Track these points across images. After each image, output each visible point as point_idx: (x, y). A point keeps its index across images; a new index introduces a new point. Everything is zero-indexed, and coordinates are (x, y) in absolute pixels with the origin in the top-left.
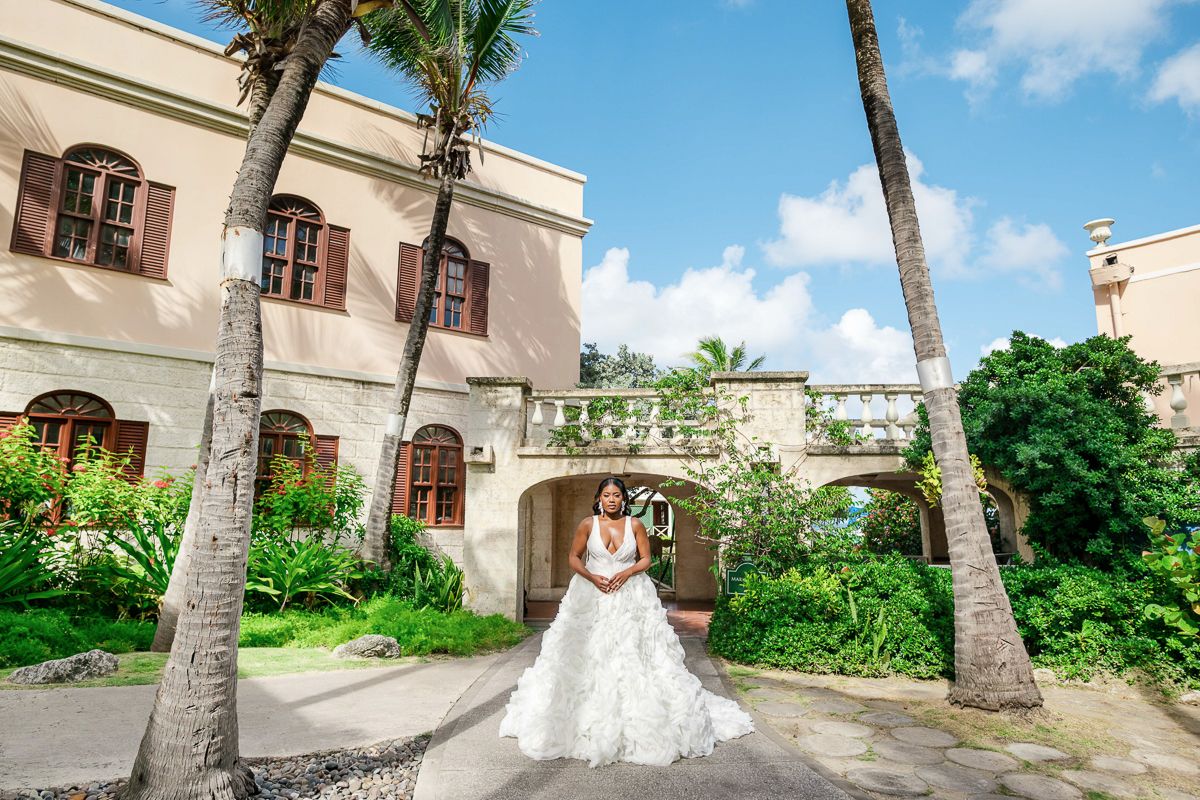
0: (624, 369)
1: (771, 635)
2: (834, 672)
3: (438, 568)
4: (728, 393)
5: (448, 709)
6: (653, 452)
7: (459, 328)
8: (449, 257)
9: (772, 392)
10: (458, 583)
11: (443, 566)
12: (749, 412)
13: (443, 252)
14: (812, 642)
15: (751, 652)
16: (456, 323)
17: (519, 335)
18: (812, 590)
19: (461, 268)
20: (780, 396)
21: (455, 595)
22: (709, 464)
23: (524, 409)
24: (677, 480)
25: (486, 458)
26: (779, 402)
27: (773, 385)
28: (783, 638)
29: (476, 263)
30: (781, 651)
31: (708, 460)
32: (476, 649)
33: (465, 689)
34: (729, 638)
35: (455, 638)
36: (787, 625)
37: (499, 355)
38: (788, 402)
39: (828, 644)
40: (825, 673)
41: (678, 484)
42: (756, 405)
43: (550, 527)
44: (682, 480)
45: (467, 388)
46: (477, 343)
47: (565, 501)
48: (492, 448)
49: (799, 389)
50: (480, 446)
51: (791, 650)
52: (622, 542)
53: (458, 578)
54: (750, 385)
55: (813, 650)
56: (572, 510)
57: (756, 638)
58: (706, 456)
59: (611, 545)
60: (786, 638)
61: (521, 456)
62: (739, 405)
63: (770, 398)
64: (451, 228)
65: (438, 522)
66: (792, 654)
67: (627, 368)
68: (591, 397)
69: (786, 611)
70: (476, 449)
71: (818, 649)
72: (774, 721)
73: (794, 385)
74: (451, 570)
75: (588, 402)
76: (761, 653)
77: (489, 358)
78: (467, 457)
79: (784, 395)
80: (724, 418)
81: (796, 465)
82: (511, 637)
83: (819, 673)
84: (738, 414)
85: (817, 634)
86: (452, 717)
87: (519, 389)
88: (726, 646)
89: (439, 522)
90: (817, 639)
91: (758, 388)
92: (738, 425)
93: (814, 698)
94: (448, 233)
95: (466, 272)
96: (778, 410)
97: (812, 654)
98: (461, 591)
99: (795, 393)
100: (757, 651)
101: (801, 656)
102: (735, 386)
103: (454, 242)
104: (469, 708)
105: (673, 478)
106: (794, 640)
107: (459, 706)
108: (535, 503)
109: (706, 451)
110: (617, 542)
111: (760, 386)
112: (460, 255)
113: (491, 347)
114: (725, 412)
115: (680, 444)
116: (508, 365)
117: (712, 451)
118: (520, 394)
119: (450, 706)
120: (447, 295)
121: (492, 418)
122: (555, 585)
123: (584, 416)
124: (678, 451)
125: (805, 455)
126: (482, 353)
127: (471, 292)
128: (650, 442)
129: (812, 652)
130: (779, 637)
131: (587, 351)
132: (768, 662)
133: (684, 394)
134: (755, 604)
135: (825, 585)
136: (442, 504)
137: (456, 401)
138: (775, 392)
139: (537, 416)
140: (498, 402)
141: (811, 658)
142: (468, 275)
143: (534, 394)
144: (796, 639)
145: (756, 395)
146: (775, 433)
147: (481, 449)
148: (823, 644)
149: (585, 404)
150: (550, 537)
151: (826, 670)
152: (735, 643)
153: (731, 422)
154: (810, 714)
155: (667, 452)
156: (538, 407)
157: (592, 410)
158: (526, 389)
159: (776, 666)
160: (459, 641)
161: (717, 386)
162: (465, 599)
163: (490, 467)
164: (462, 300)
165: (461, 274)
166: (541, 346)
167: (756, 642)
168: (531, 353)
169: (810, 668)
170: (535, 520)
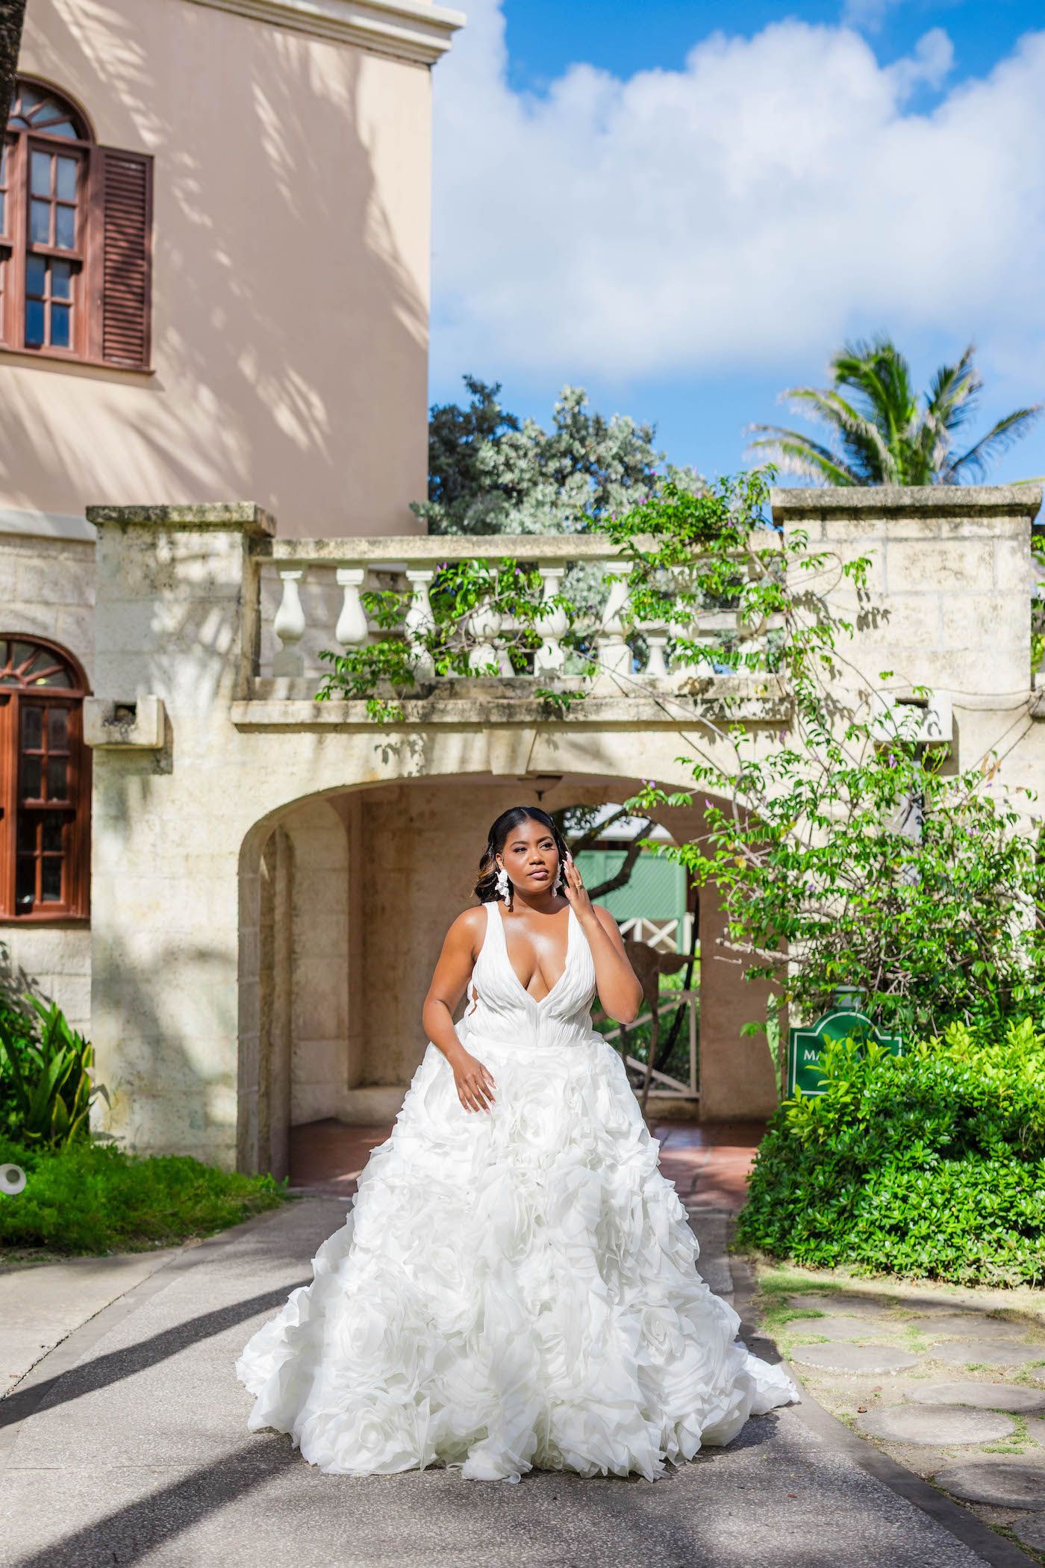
0: (567, 462)
1: (877, 1193)
2: (1029, 1282)
3: (23, 1035)
4: (813, 549)
5: (34, 1360)
6: (606, 715)
7: (68, 352)
8: (30, 139)
9: (939, 546)
10: (77, 1072)
11: (40, 1027)
12: (875, 602)
13: (12, 125)
14: (979, 1209)
15: (828, 1236)
16: (60, 334)
17: (247, 367)
18: (994, 1078)
19: (70, 170)
20: (961, 556)
21: (70, 1106)
22: (761, 748)
23: (249, 594)
24: (670, 789)
25: (145, 732)
26: (959, 574)
27: (944, 525)
28: (905, 1199)
29: (115, 156)
30: (900, 1231)
31: (762, 735)
32: (117, 1238)
33: (79, 1319)
34: (778, 1203)
35: (61, 1209)
36: (921, 1168)
37: (187, 429)
38: (983, 572)
39: (1020, 1214)
40: (1006, 1285)
41: (672, 800)
42: (897, 582)
43: (344, 919)
44: (683, 790)
45: (91, 531)
46: (127, 396)
47: (387, 846)
48: (162, 704)
49: (1014, 537)
50: (126, 699)
51: (924, 1228)
52: (562, 968)
53: (78, 1057)
54: (881, 526)
55: (981, 1228)
56: (406, 871)
57: (844, 1201)
58: (750, 725)
59: (534, 980)
60: (913, 1199)
61: (243, 728)
62: (848, 583)
63: (932, 563)
64: (35, 49)
65: (21, 909)
66: (926, 1238)
67: (575, 460)
68: (438, 562)
69: (918, 1132)
70: (119, 707)
71: (993, 1226)
72: (827, 1382)
73: (1004, 525)
74: (57, 1038)
75: (429, 575)
76: (852, 1238)
77: (162, 440)
78: (94, 730)
79: (973, 552)
80: (804, 618)
81: (1001, 750)
82: (215, 1208)
83: (996, 1285)
84: (844, 606)
85: (994, 1190)
86: (42, 1375)
87: (238, 537)
88: (770, 1223)
89: (28, 908)
90: (991, 1202)
91: (904, 533)
92: (840, 637)
93: (946, 1337)
94: (26, 64)
95: (83, 178)
96: (955, 595)
97: (978, 1237)
98: (85, 1096)
99: (1004, 548)
100: (843, 1233)
101: (949, 1243)
102: (838, 527)
103: (44, 92)
104: (87, 1357)
105: (659, 785)
106: (933, 1204)
107: (64, 1354)
108: (299, 853)
109: (753, 710)
110: (550, 967)
111: (908, 527)
112: (64, 133)
113: (164, 405)
114: (809, 600)
115: (686, 690)
116: (215, 455)
117: (774, 711)
118: (239, 552)
119: (40, 1354)
120: (30, 253)
121: (168, 617)
122: (362, 1082)
123: (419, 617)
124: (676, 711)
125: (1026, 722)
126: (140, 428)
127: (99, 238)
128: (600, 686)
129: (978, 1232)
130: (895, 1196)
131: (465, 402)
132: (867, 1260)
133: (697, 549)
134: (847, 1116)
135: (1031, 1067)
136: (33, 860)
137: (67, 562)
138: (950, 546)
139: (289, 614)
140: (181, 571)
141: (974, 1248)
142: (90, 188)
143: (280, 552)
144: (939, 1200)
145: (896, 551)
146: (945, 659)
147: (132, 709)
148: (1011, 1216)
149: (420, 579)
150: (344, 947)
151: (1009, 1278)
152: (791, 1216)
153: (823, 628)
154: (922, 1369)
155: (648, 713)
156: (290, 592)
157: (443, 599)
158: (257, 540)
159: (888, 1269)
160: (74, 1216)
161: (789, 526)
162: (98, 1113)
163: (158, 758)
164: (76, 266)
165: (68, 190)
166: (315, 399)
167: (842, 1211)
168: (285, 418)
169: (970, 1272)
170: (299, 900)
